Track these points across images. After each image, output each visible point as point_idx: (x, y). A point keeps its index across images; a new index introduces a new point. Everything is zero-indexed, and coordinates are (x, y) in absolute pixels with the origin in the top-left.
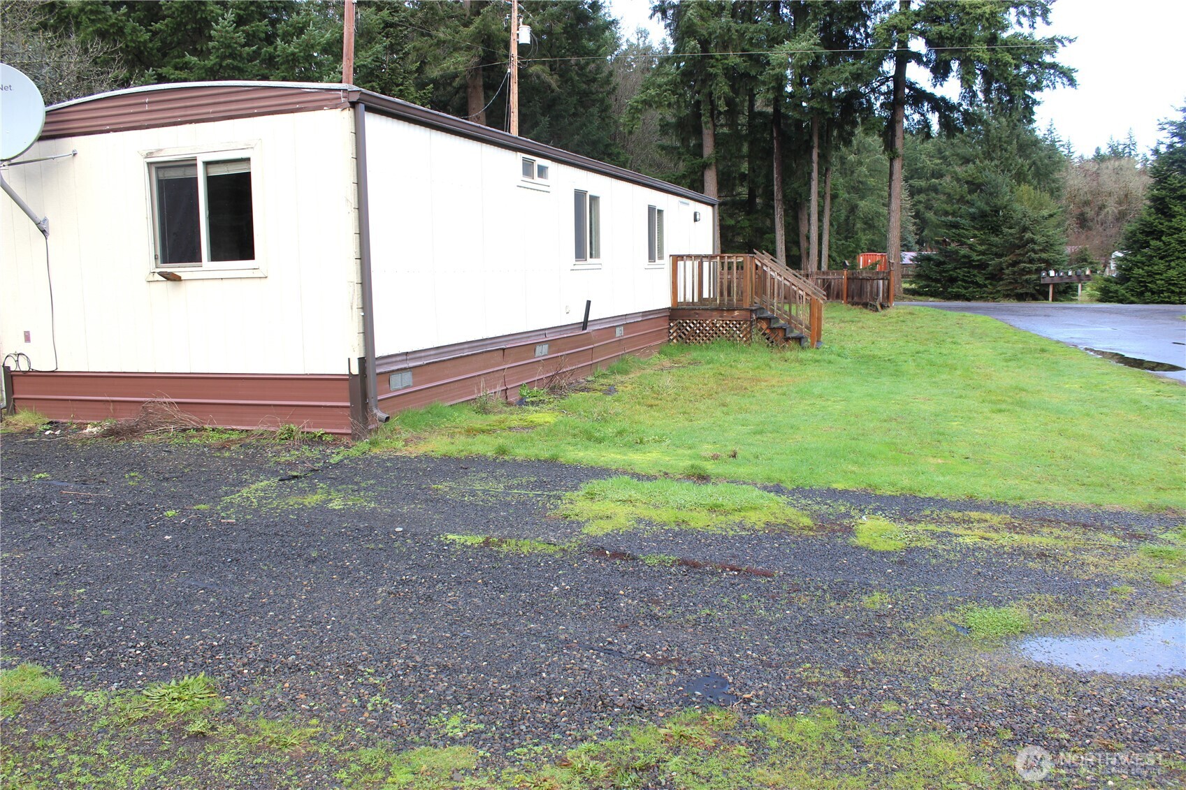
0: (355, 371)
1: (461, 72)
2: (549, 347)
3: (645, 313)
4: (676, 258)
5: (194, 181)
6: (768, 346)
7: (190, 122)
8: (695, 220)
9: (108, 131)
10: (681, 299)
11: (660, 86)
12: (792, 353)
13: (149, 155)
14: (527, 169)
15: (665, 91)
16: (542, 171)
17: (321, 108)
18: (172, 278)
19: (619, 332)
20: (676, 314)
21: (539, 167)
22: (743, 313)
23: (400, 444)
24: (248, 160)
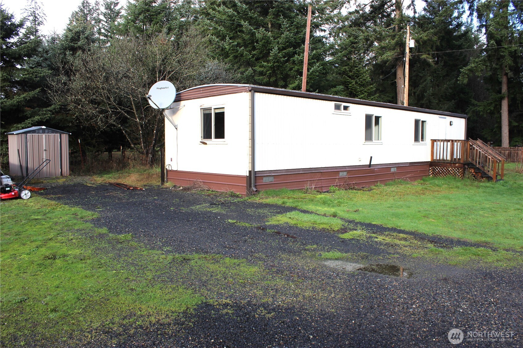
0: (248, 175)
1: (389, 60)
2: (347, 173)
3: (411, 163)
4: (433, 141)
5: (211, 114)
6: (474, 180)
7: (211, 96)
8: (451, 125)
9: (192, 99)
10: (435, 158)
11: (477, 62)
12: (485, 183)
13: (201, 106)
14: (337, 107)
15: (480, 64)
16: (346, 108)
17: (242, 92)
18: (205, 144)
19: (393, 170)
20: (433, 164)
21: (344, 106)
22: (460, 165)
23: (257, 199)
24: (224, 108)
